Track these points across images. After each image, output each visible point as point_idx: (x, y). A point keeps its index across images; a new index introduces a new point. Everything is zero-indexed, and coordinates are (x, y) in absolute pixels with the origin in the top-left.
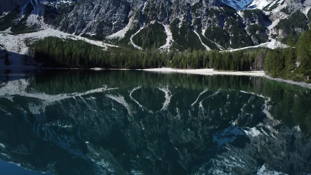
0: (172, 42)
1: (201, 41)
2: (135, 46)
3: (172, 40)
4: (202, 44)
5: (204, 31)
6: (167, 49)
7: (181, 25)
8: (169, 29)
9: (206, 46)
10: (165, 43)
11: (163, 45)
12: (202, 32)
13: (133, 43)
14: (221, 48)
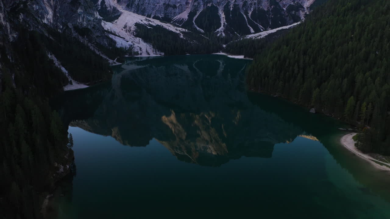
0: (225, 25)
1: (247, 23)
2: (198, 28)
3: (225, 23)
4: (248, 26)
5: (250, 13)
6: (222, 32)
7: (232, 7)
8: (222, 11)
9: (250, 27)
10: (220, 26)
11: (218, 28)
12: (248, 13)
13: (196, 26)
14: (262, 29)
